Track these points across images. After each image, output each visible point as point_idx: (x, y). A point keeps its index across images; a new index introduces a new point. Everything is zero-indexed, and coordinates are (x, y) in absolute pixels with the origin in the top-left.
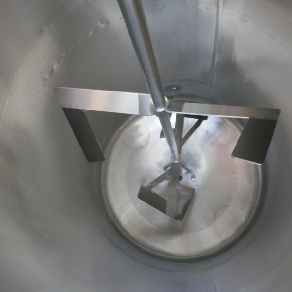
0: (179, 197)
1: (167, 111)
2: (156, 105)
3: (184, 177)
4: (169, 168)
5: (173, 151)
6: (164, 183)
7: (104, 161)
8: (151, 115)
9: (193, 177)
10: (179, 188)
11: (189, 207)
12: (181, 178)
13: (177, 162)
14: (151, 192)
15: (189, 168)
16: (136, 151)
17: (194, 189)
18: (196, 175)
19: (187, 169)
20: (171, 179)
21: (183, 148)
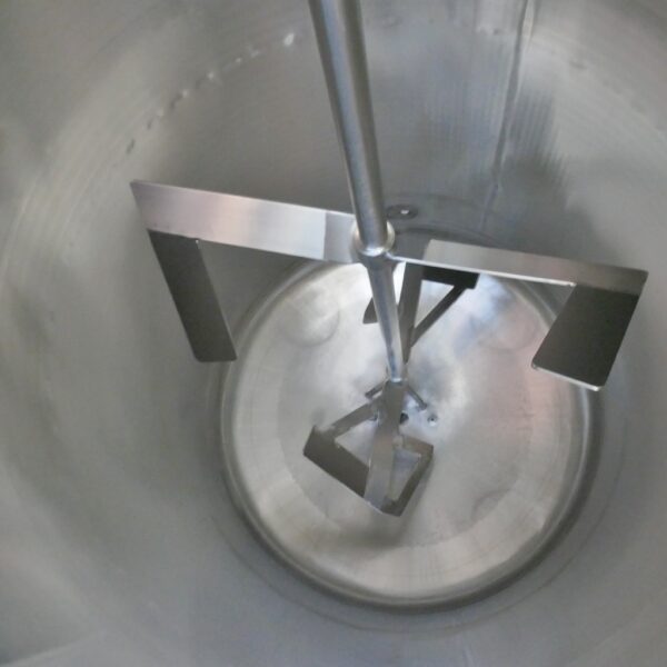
0: (397, 461)
1: (389, 255)
2: (365, 238)
3: (411, 418)
4: (379, 394)
5: (391, 354)
6: (365, 428)
7: (232, 363)
8: (350, 261)
9: (433, 418)
10: (398, 440)
11: (419, 485)
12: (404, 418)
13: (398, 380)
14: (333, 445)
15: (425, 396)
16: (304, 349)
17: (432, 447)
18: (440, 415)
19: (419, 400)
20: (381, 417)
21: (414, 349)
